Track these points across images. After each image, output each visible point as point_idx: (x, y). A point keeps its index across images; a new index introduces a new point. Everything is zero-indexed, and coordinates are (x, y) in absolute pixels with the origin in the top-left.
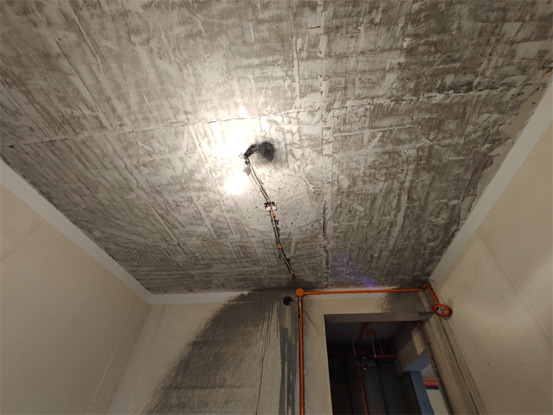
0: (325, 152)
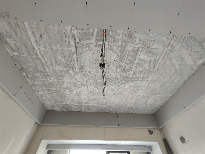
0: (80, 83)
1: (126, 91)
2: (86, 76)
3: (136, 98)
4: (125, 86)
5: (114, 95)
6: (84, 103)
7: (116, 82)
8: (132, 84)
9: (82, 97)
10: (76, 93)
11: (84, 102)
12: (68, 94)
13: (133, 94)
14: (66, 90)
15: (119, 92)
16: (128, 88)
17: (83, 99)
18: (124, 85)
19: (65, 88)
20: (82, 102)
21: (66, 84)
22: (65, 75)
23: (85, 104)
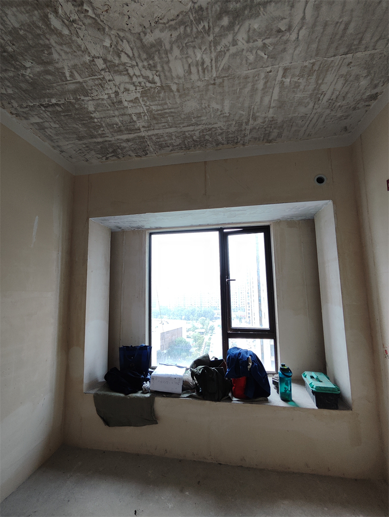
1: (244, 62)
2: (104, 29)
3: (282, 83)
4: (233, 40)
5: (211, 87)
6: (142, 129)
7: (200, 27)
8: (256, 26)
9: (130, 111)
10: (109, 102)
11: (143, 127)
12: (94, 109)
13: (268, 69)
14: (82, 98)
15: (223, 69)
16: (246, 46)
17: (135, 118)
18: (230, 37)
19: (75, 92)
20: (136, 127)
21: (70, 76)
22: (47, 42)
23: (147, 134)
